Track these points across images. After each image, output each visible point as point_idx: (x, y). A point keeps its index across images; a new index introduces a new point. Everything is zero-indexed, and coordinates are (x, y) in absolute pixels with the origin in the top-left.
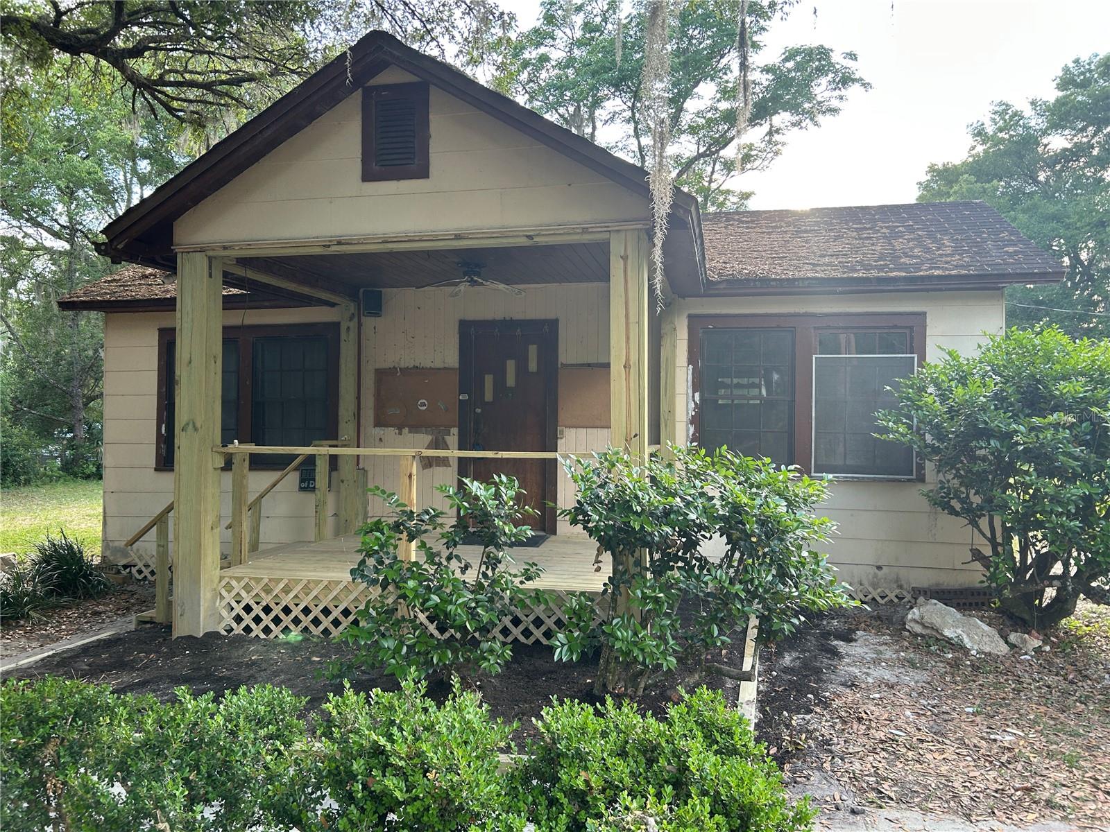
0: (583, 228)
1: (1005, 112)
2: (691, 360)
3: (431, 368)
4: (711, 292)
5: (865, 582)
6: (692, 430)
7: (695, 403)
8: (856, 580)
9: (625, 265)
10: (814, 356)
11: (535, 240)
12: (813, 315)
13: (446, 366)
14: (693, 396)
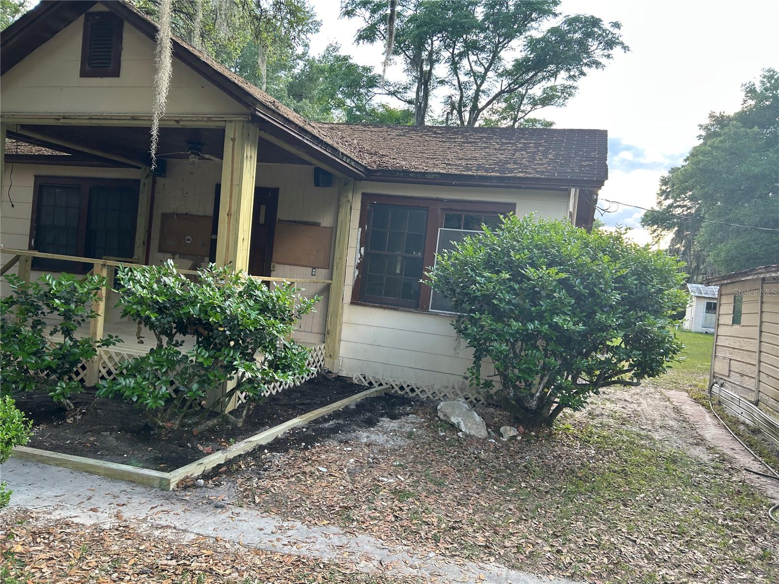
0: (208, 118)
1: (771, 77)
2: (361, 225)
3: (196, 215)
4: (372, 177)
5: (456, 387)
6: (357, 272)
7: (361, 255)
8: (451, 385)
9: (233, 145)
10: (439, 229)
11: (180, 123)
12: (441, 200)
13: (206, 214)
14: (360, 250)
